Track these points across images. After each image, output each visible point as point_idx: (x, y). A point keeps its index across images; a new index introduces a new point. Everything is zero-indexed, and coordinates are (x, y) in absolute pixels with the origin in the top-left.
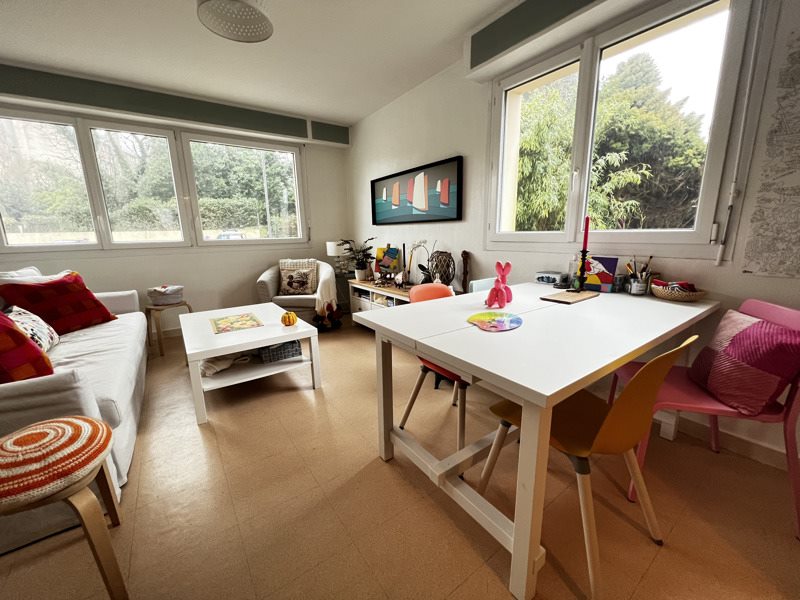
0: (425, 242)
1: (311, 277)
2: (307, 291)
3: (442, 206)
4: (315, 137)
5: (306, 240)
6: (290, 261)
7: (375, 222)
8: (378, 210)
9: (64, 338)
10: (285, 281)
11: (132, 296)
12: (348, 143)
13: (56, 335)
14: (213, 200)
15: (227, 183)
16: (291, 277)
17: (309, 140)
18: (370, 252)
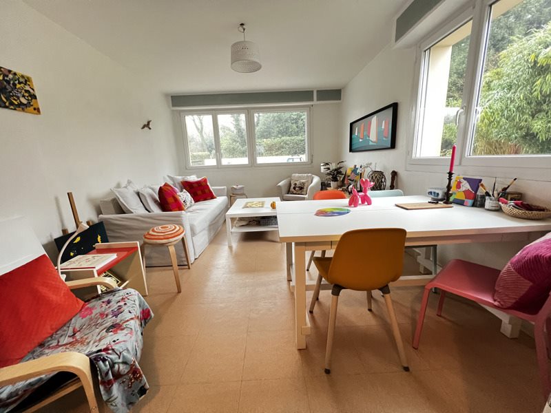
0: (371, 164)
1: (306, 185)
2: (303, 193)
3: (384, 139)
4: (318, 100)
5: (310, 162)
6: (297, 175)
7: (351, 150)
8: (353, 142)
9: (197, 203)
10: (293, 186)
11: (224, 189)
12: (340, 99)
13: (193, 202)
14: (288, 138)
15: (297, 127)
16: (296, 184)
17: (315, 102)
18: (341, 170)
